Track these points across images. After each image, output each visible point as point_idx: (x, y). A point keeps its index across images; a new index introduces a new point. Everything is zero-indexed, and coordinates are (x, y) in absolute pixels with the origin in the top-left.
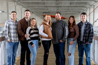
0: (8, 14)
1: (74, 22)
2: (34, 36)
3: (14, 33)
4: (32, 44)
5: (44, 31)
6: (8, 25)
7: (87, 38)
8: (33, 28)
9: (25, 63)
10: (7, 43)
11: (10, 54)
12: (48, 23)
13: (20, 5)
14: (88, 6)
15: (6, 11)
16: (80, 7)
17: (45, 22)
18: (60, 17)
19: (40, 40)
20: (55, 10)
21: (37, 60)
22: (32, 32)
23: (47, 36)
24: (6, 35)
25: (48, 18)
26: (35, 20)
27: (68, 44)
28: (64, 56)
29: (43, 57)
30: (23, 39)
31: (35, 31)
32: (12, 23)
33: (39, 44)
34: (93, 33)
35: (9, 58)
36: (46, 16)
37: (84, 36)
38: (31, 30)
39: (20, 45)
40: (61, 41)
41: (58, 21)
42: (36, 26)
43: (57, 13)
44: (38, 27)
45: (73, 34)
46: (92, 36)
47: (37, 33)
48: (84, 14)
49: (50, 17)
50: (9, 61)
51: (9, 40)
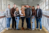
0: (7, 6)
1: (34, 9)
2: (17, 15)
3: (9, 14)
4: (17, 18)
5: (22, 13)
6: (7, 10)
7: (40, 15)
8: (17, 11)
9: (14, 27)
10: (6, 18)
11: (8, 23)
12: (23, 9)
13: (12, 2)
14: (40, 1)
15: (6, 4)
16: (37, 2)
17: (22, 9)
18: (28, 7)
19: (20, 17)
20: (27, 3)
21: (19, 25)
22: (17, 13)
23: (23, 15)
24: (6, 15)
25: (23, 7)
26: (18, 8)
27: (32, 18)
28: (30, 23)
29: (21, 24)
30: (13, 16)
31: (18, 13)
32: (8, 10)
33: (20, 18)
34: (42, 13)
35: (7, 25)
36: (22, 6)
37: (38, 15)
38: (16, 12)
39: (12, 19)
40: (29, 17)
41: (27, 8)
42: (18, 11)
43: (27, 5)
44: (19, 11)
45: (34, 14)
46: (42, 15)
47: (19, 14)
48: (38, 5)
49: (24, 7)
50: (7, 26)
51: (7, 17)
